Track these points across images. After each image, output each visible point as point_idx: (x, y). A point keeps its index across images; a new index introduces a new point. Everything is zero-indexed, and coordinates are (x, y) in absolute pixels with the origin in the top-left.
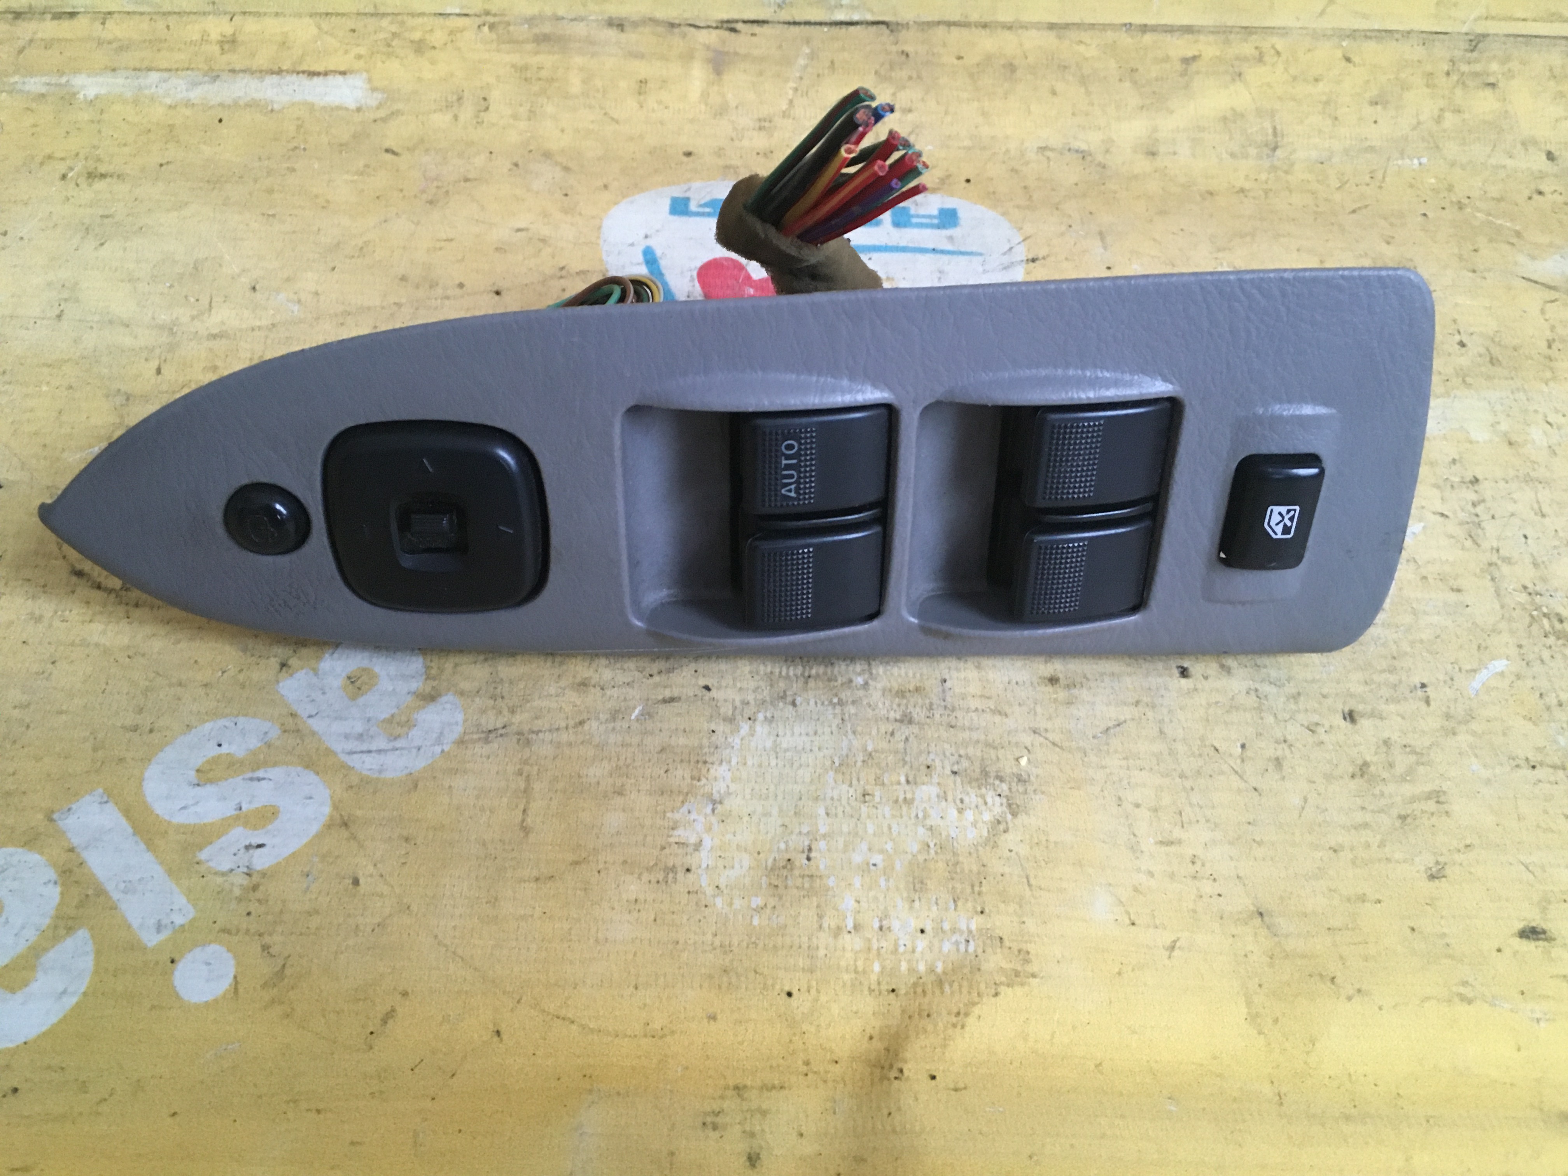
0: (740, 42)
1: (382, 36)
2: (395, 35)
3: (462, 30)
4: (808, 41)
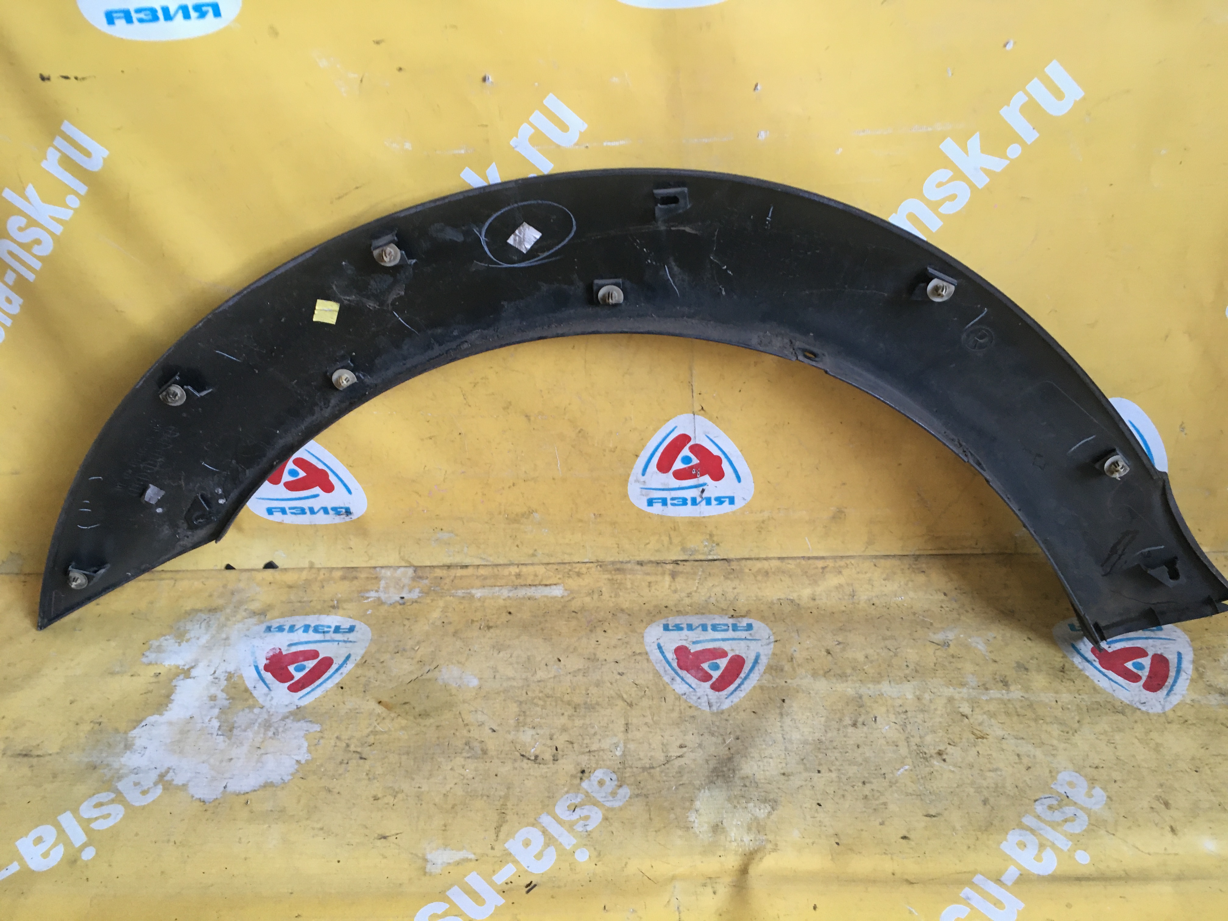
0: (680, 568)
1: (566, 570)
2: (570, 570)
3: (591, 568)
4: (701, 566)
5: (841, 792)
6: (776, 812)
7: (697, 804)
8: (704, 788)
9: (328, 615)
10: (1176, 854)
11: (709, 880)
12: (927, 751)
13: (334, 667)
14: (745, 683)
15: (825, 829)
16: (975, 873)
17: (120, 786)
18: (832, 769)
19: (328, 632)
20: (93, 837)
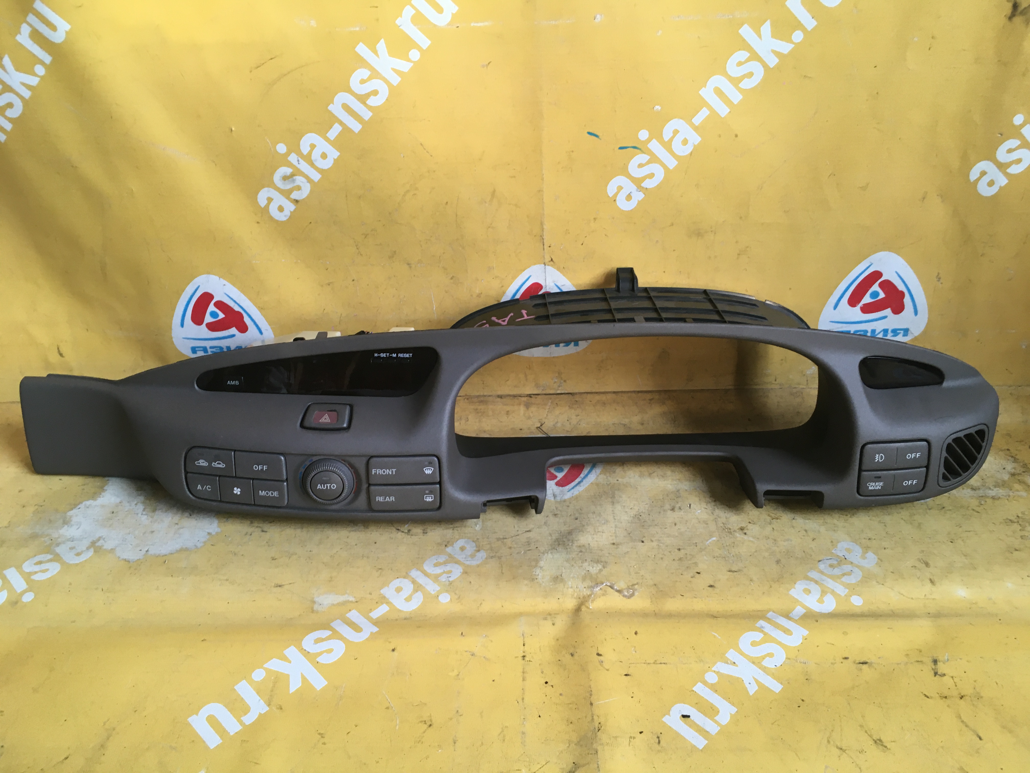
5: (661, 556)
6: (605, 569)
7: (542, 563)
8: (547, 553)
10: (934, 599)
11: (549, 615)
12: (731, 528)
14: (584, 481)
15: (646, 581)
16: (768, 611)
17: (58, 550)
18: (653, 540)
20: (32, 586)
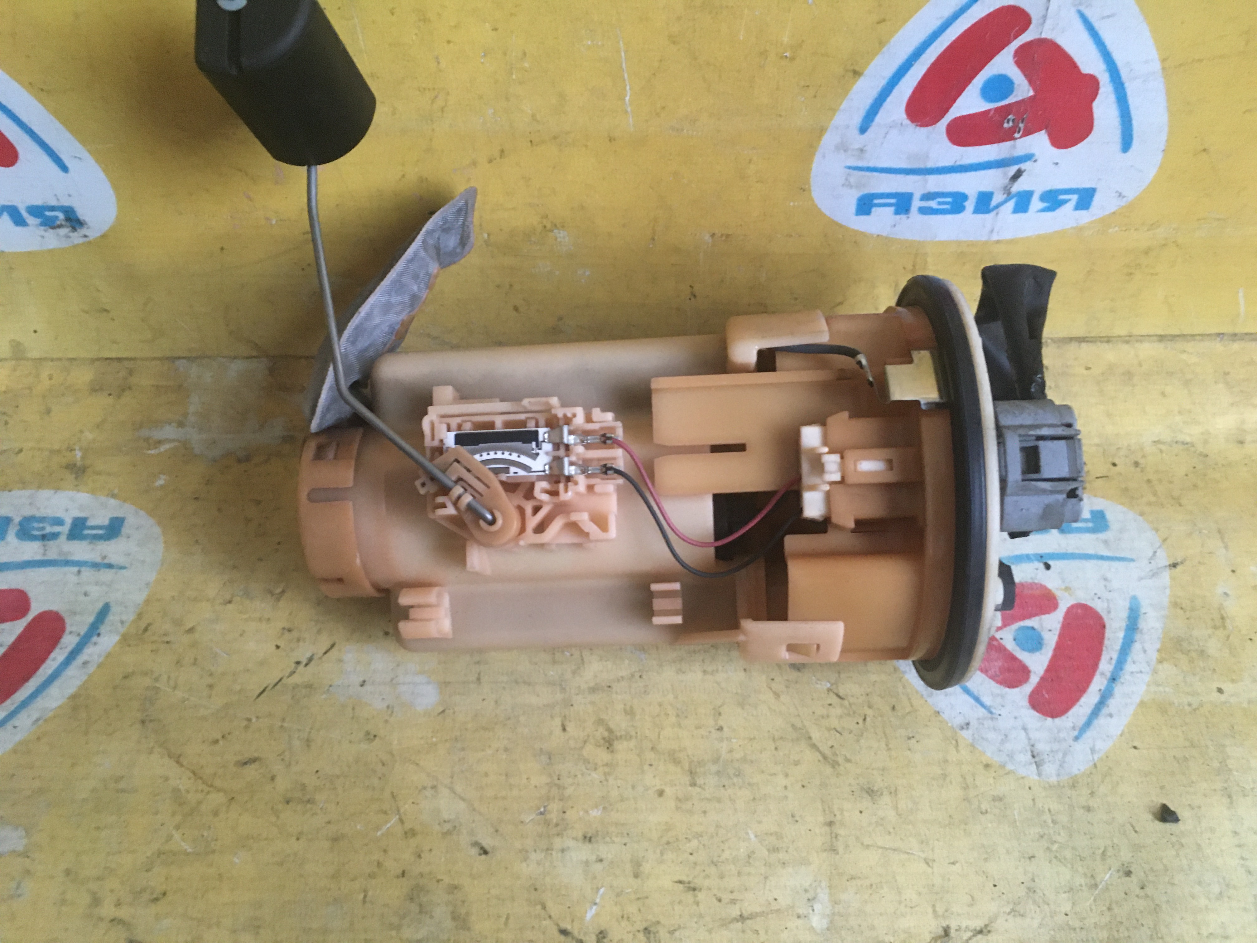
9: (57, 489)
13: (69, 641)
19: (55, 536)
